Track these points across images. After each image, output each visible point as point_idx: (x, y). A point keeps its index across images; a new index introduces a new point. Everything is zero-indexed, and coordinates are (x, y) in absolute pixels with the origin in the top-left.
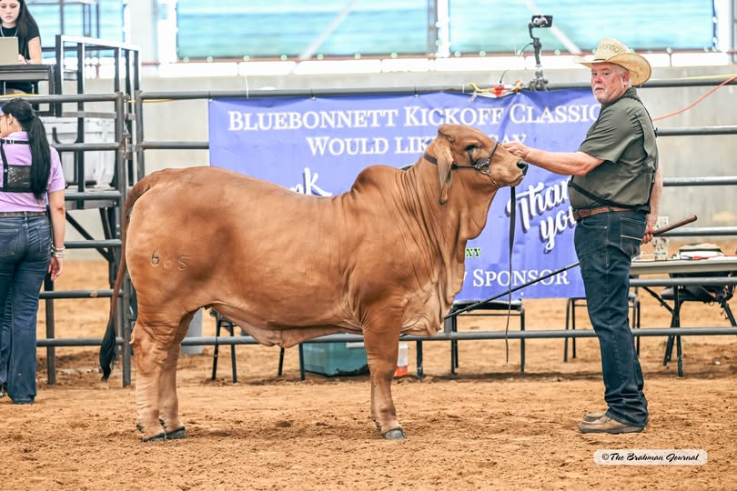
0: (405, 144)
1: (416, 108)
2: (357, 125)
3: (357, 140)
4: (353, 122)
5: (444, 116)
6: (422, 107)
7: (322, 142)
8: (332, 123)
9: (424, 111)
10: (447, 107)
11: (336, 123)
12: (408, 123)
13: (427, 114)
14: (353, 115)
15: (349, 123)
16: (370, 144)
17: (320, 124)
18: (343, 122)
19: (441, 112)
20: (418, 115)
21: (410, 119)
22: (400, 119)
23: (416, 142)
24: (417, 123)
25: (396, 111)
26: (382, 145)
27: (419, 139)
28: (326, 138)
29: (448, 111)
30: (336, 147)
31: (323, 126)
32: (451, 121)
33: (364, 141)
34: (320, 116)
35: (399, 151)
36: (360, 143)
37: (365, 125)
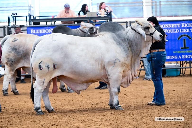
0: (182, 30)
1: (184, 24)
2: (172, 27)
3: (173, 30)
4: (172, 26)
5: (189, 25)
6: (185, 23)
7: (166, 30)
8: (168, 27)
9: (185, 24)
10: (190, 23)
11: (168, 26)
12: (182, 27)
13: (186, 25)
14: (172, 25)
15: (171, 27)
16: (175, 31)
17: (165, 27)
18: (170, 27)
19: (189, 24)
20: (184, 25)
21: (183, 26)
22: (181, 26)
23: (184, 30)
24: (184, 26)
25: (180, 24)
26: (177, 31)
27: (185, 29)
28: (167, 30)
29: (190, 24)
30: (169, 31)
31: (166, 27)
32: (191, 26)
33: (174, 30)
34: (165, 25)
35: (181, 32)
36: (173, 31)
37: (174, 27)
